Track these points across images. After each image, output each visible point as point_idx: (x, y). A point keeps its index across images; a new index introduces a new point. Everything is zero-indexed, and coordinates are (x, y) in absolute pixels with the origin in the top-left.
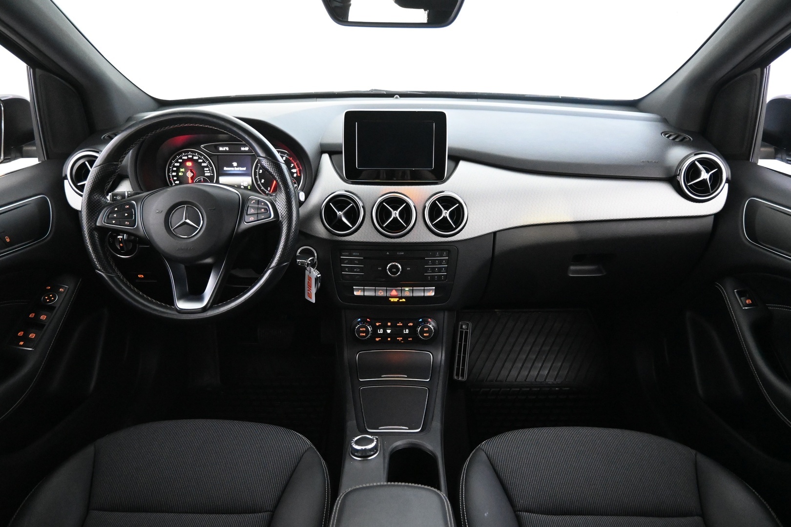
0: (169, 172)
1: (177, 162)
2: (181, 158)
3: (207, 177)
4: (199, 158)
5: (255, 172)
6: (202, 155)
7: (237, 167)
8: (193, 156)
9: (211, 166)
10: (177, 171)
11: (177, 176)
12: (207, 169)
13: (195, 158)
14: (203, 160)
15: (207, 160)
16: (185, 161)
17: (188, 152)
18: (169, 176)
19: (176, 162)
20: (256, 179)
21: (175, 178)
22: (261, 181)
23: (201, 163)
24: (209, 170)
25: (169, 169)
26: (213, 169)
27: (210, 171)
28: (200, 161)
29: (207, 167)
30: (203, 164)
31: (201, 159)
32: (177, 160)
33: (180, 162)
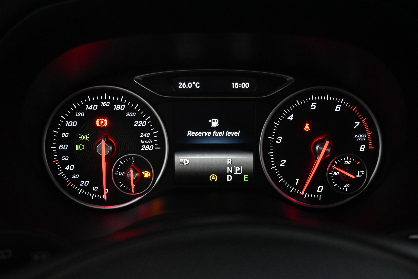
0: (49, 144)
1: (72, 118)
2: (82, 108)
3: (146, 153)
4: (129, 109)
5: (266, 142)
6: (136, 101)
7: (218, 129)
8: (113, 103)
9: (158, 127)
10: (72, 141)
11: (71, 151)
12: (146, 135)
13: (118, 107)
14: (138, 114)
15: (149, 112)
16: (92, 115)
17: (101, 92)
18: (50, 152)
19: (68, 119)
20: (267, 158)
21: (64, 158)
22: (278, 163)
23: (133, 119)
24: (151, 137)
25: (51, 135)
26: (161, 134)
27: (152, 139)
28: (129, 114)
29: (145, 129)
30: (137, 124)
31: (132, 110)
32: (73, 113)
33: (78, 119)
